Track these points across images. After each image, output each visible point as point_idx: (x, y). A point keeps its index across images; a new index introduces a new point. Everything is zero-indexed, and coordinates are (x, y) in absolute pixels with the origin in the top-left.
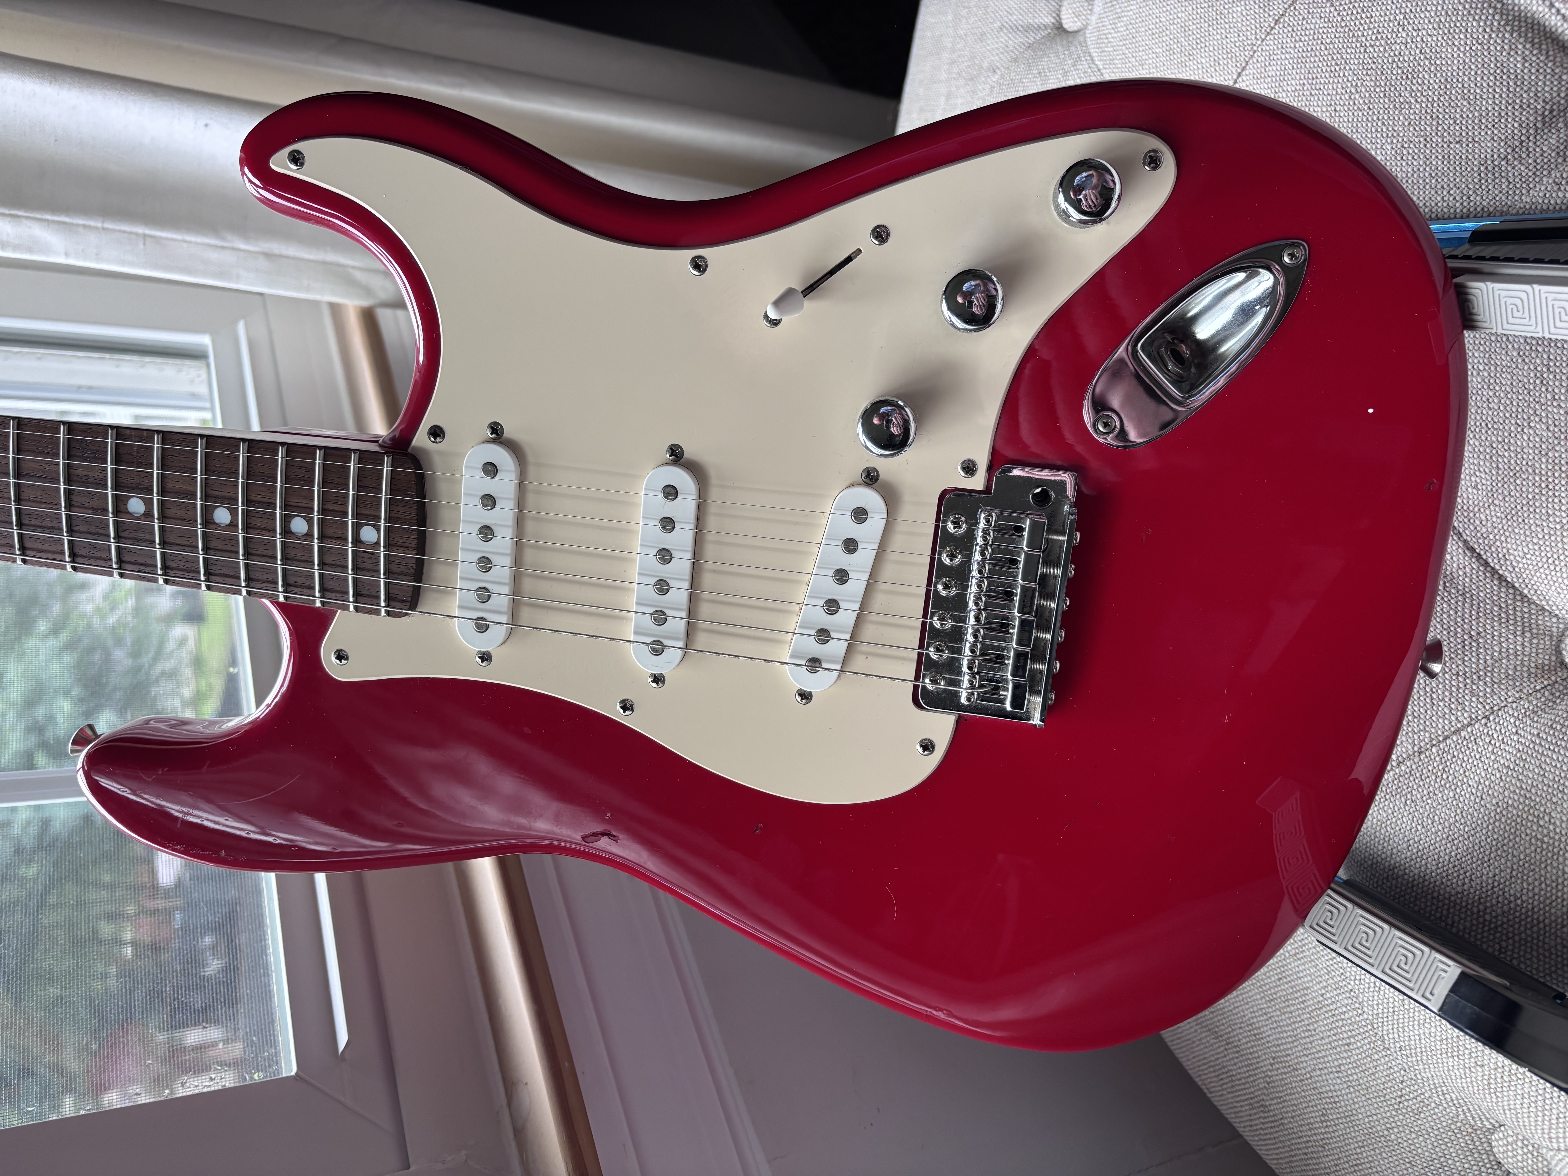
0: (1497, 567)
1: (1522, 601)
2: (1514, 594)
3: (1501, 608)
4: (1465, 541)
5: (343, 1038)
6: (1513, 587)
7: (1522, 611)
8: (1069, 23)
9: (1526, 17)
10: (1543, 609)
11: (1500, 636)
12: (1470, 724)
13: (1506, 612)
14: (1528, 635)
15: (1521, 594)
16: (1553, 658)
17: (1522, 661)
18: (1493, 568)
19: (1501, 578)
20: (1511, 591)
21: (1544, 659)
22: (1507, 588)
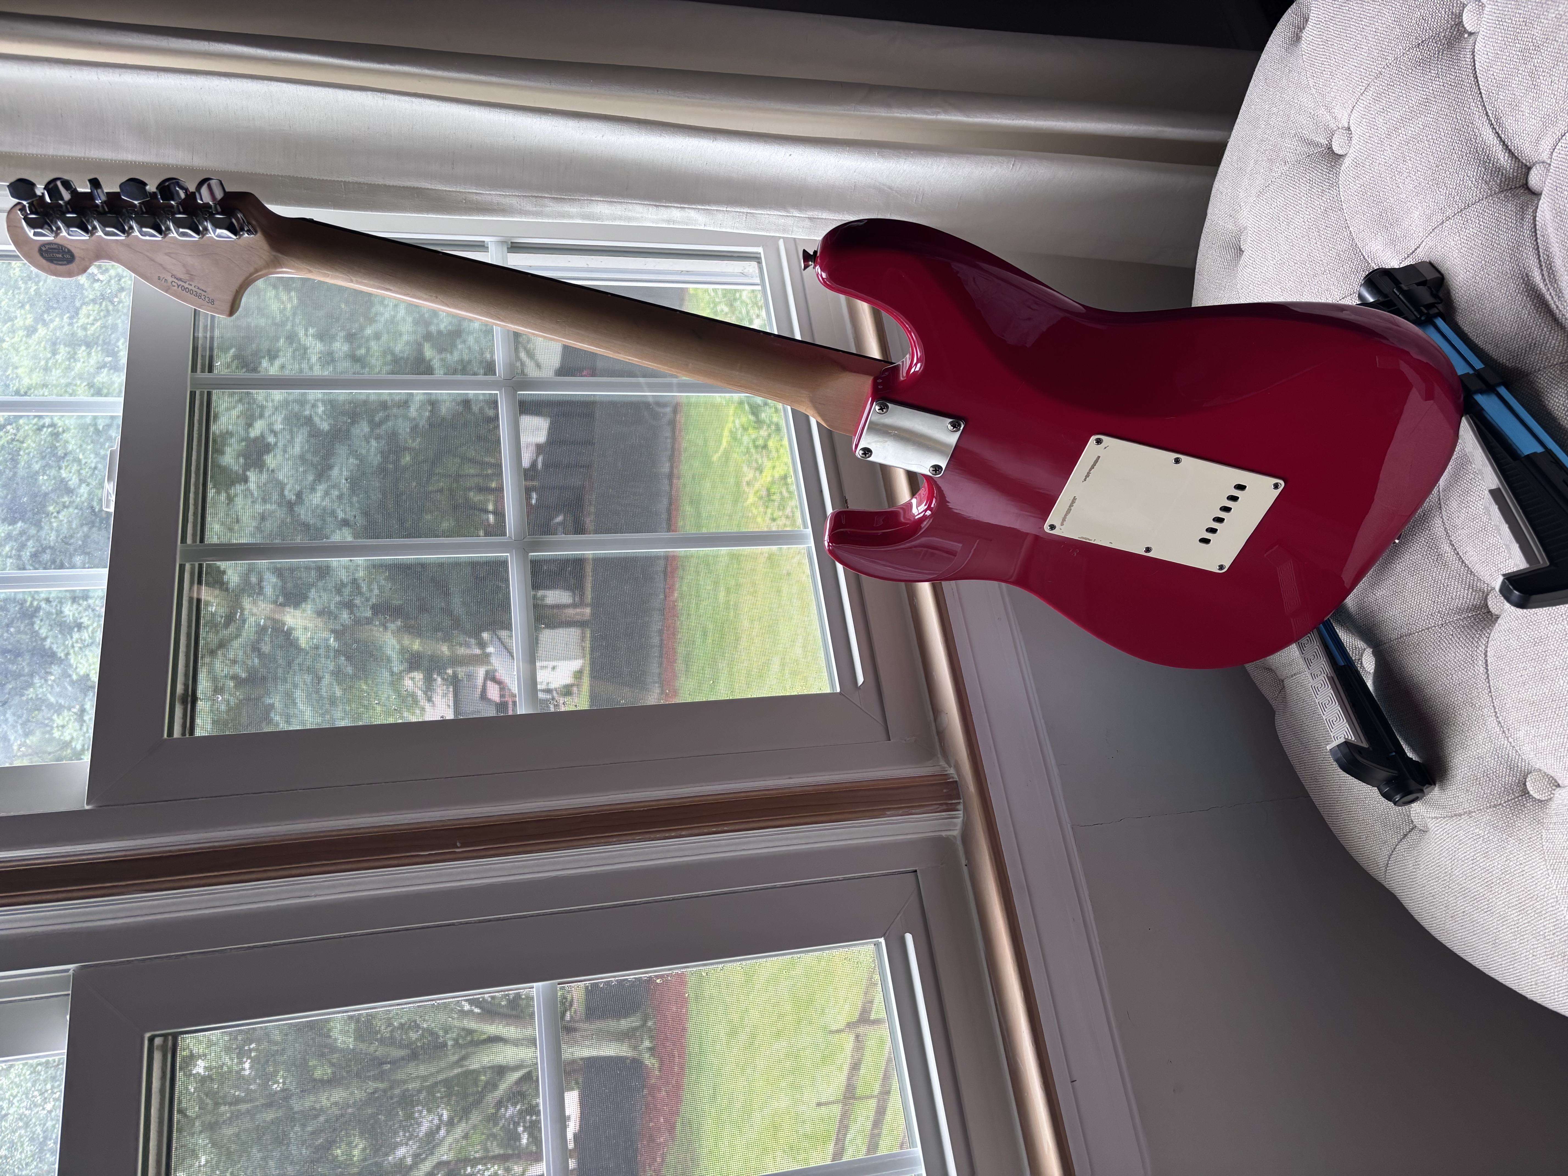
0: (1462, 557)
1: (1471, 574)
3: (1460, 576)
4: (1451, 541)
5: (860, 679)
6: (1469, 567)
7: (1470, 579)
8: (1337, 149)
9: (1537, 290)
10: (1481, 580)
11: (1457, 588)
13: (1463, 578)
14: (1471, 590)
15: (1471, 571)
17: (1466, 602)
20: (1467, 569)
21: (1477, 602)
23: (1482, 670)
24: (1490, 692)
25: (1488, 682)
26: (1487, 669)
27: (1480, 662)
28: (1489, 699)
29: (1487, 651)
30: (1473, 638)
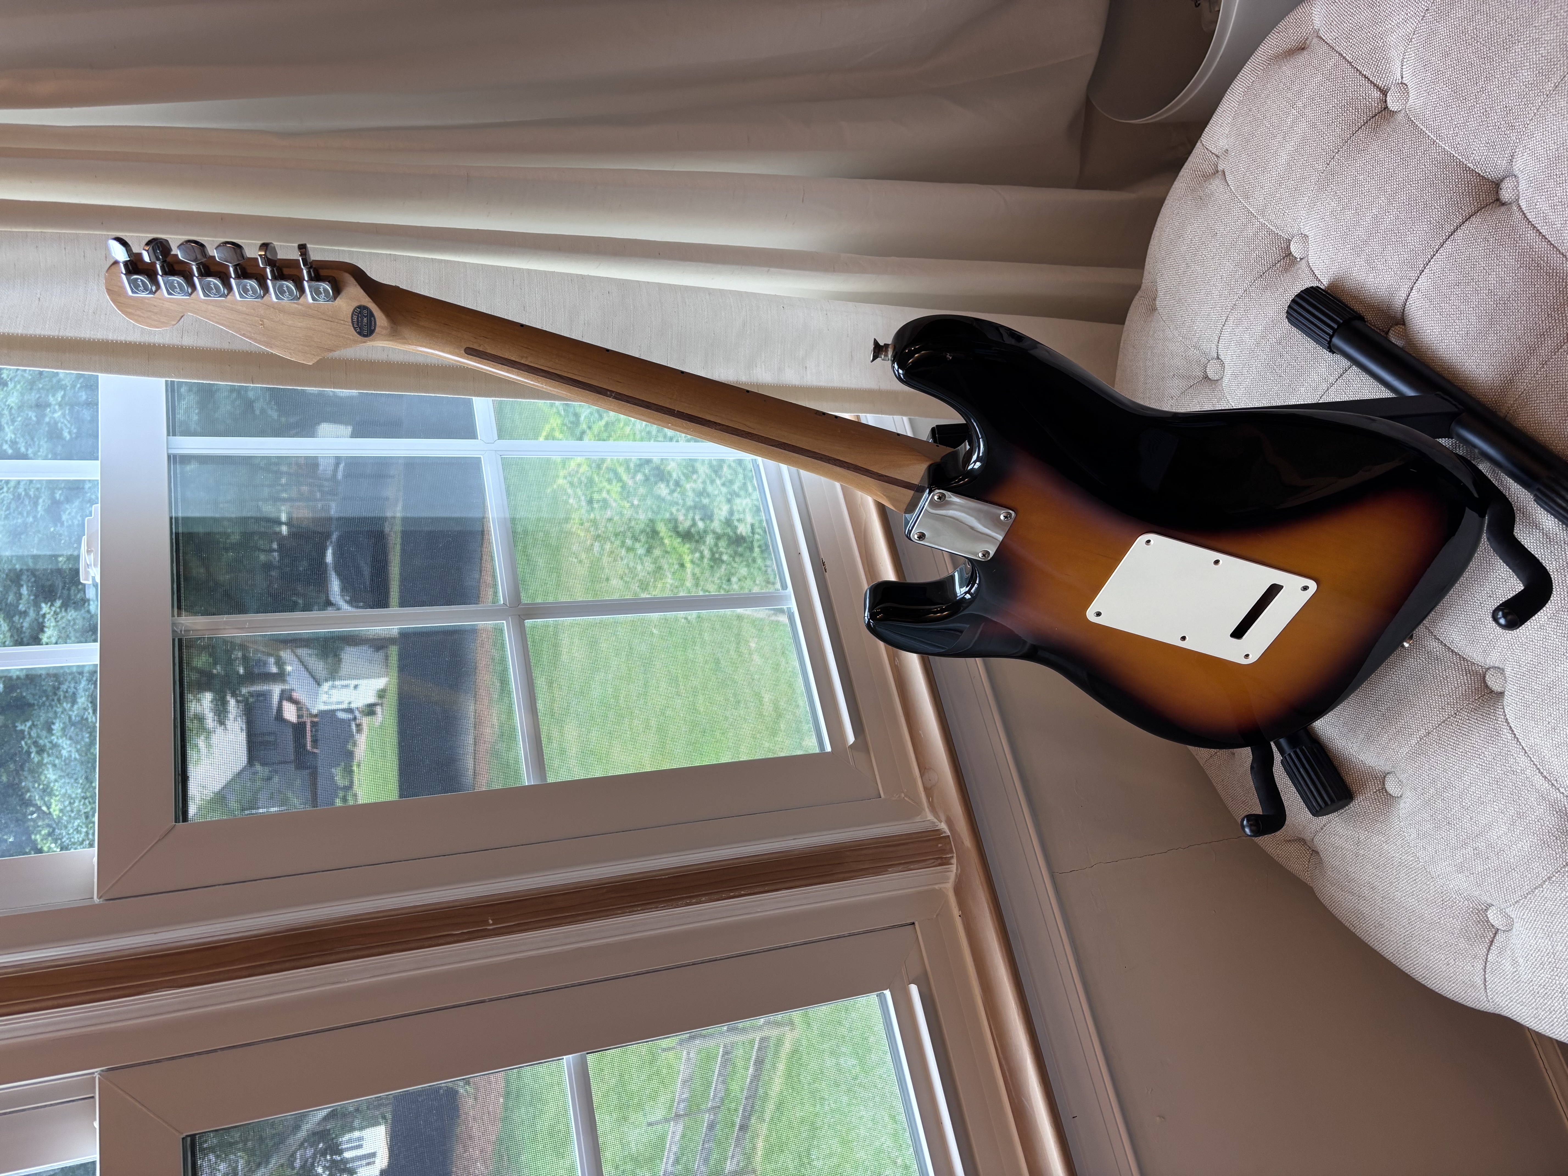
0: (1450, 646)
1: (1463, 660)
2: (1460, 658)
3: (1454, 664)
6: (1459, 655)
7: (1464, 665)
10: (1474, 663)
11: (1456, 677)
12: (1449, 718)
13: (1457, 666)
14: (1468, 675)
15: (1463, 657)
16: (1483, 685)
17: (1468, 687)
18: (1449, 647)
19: (1452, 651)
20: (1458, 656)
21: (1477, 685)
22: (1456, 655)
23: (1510, 736)
24: (1526, 752)
25: (1520, 744)
26: (1515, 734)
27: (1505, 730)
28: (1527, 760)
29: (1507, 719)
30: (1489, 714)
